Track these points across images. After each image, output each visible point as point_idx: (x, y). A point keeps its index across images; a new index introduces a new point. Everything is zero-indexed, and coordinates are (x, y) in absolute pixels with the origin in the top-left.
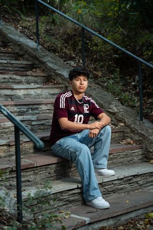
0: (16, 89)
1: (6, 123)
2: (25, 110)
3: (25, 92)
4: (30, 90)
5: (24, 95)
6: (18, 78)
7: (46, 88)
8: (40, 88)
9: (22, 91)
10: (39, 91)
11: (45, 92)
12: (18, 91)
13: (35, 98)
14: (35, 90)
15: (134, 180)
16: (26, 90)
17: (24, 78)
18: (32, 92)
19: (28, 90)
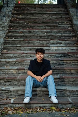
0: (52, 47)
1: (27, 61)
2: (47, 56)
3: (57, 48)
4: (59, 47)
5: (56, 49)
6: (60, 42)
7: (68, 46)
8: (65, 46)
9: (55, 47)
10: (64, 48)
11: (67, 48)
12: (52, 48)
13: (62, 51)
14: (62, 47)
15: (64, 92)
16: (57, 47)
17: (64, 42)
18: (60, 48)
19: (58, 47)
